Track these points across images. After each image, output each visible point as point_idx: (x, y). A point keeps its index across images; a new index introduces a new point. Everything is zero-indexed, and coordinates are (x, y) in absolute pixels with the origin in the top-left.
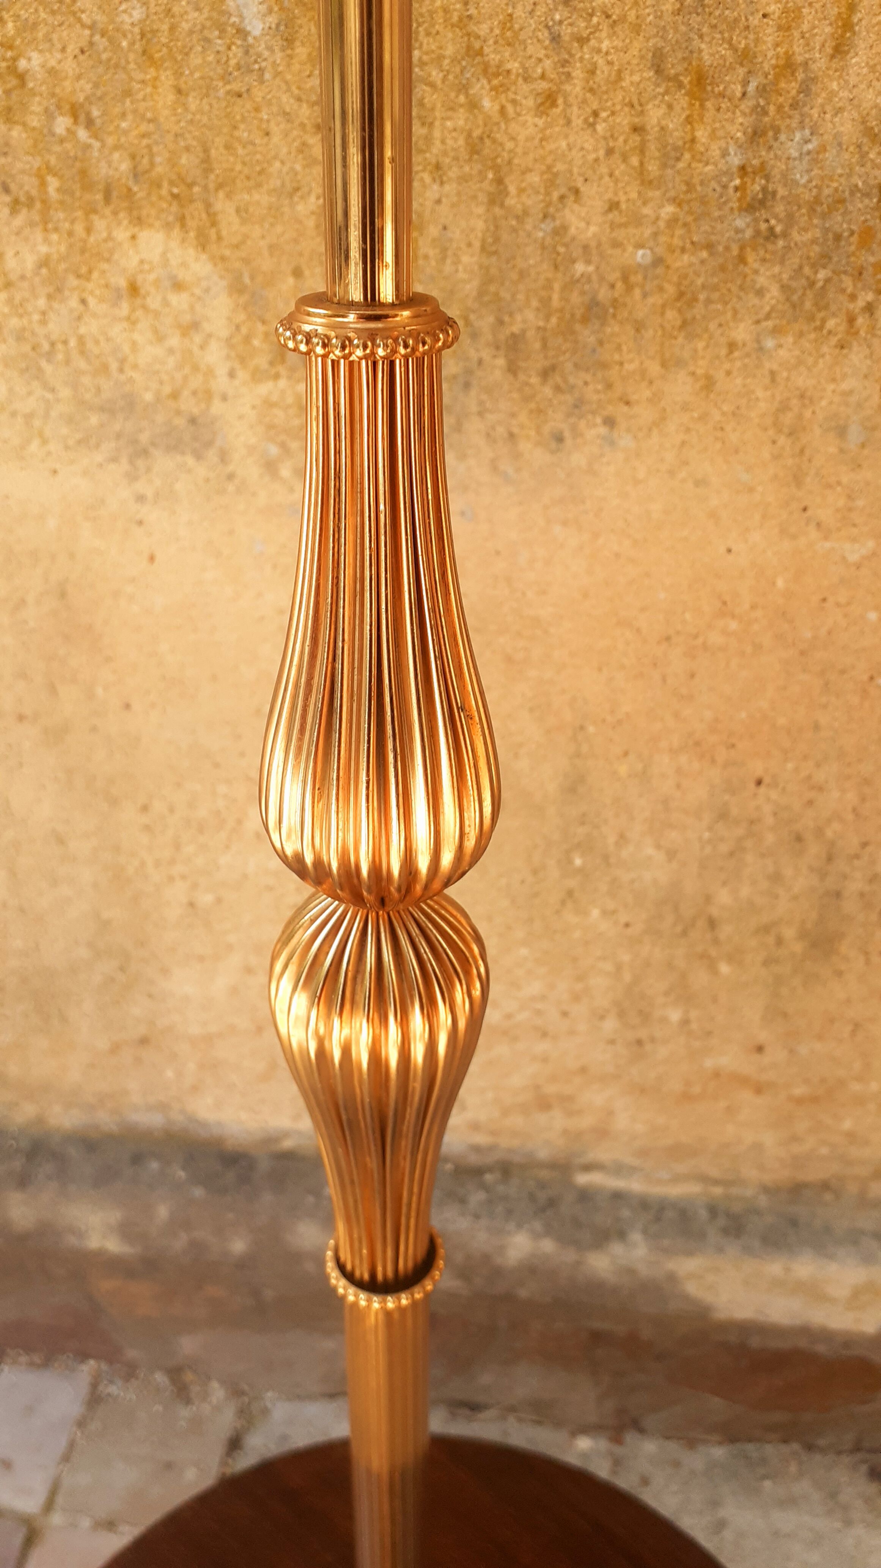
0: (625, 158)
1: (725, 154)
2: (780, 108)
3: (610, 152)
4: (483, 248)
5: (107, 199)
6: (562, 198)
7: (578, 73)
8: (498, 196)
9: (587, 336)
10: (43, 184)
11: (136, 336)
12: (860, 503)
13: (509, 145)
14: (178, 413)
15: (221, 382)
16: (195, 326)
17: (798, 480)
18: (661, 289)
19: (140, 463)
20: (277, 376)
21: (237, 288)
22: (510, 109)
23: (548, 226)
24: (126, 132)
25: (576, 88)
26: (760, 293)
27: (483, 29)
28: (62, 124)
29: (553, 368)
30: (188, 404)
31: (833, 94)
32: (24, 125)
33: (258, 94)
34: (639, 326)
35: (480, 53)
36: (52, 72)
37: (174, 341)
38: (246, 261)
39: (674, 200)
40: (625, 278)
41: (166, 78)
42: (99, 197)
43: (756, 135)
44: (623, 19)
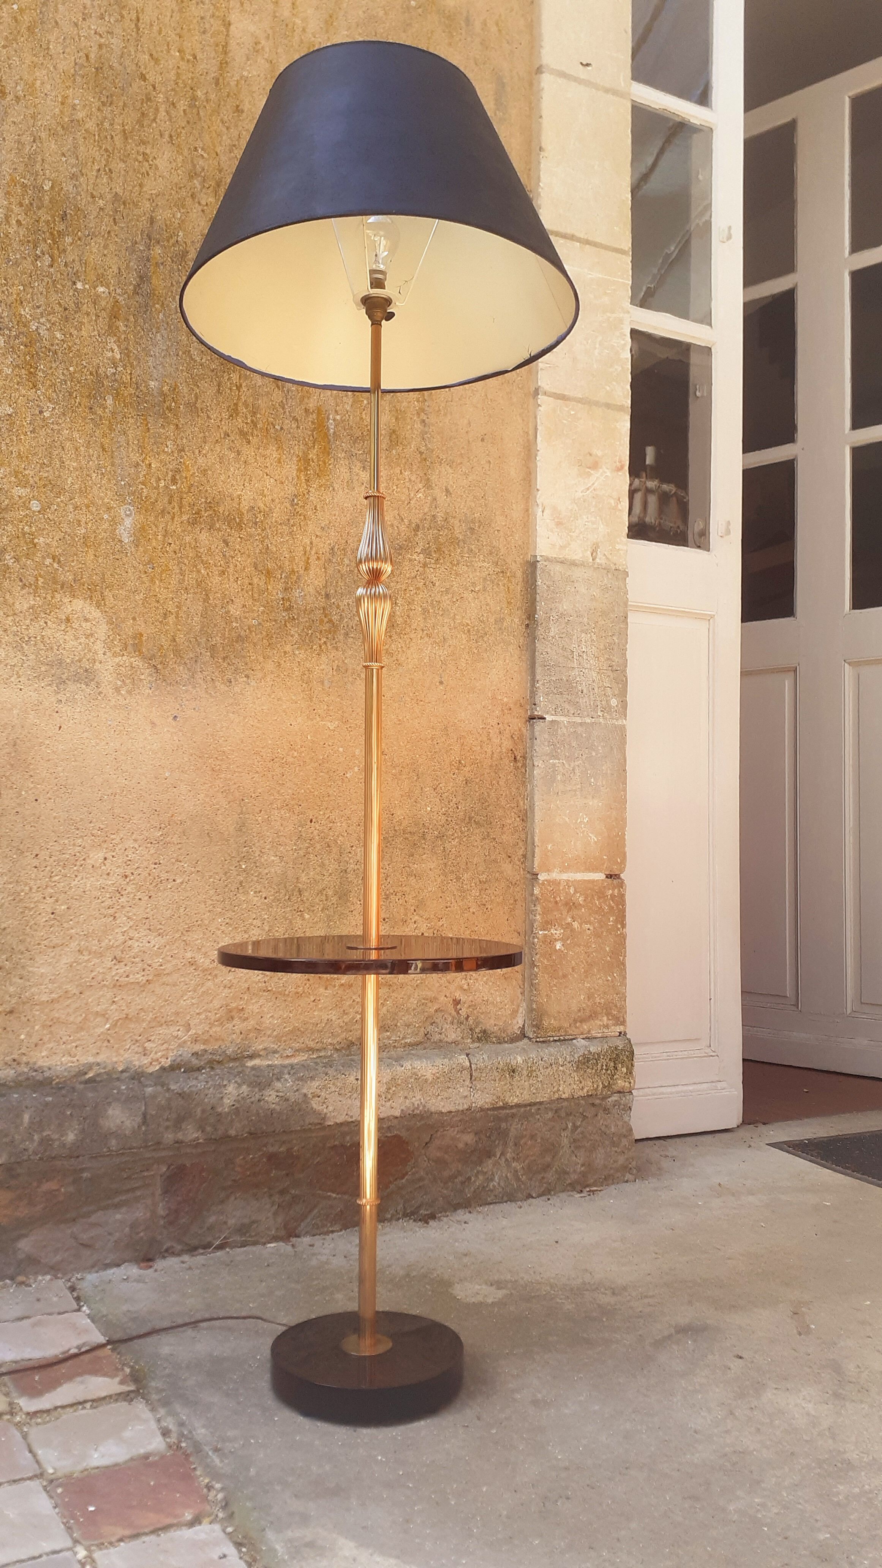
0: (247, 592)
1: (277, 594)
2: (292, 583)
3: (242, 590)
4: (201, 616)
5: (62, 588)
6: (227, 602)
7: (231, 566)
8: (206, 600)
9: (238, 646)
10: (37, 580)
11: (66, 637)
12: (331, 708)
13: (210, 584)
14: (81, 667)
15: (100, 656)
16: (92, 635)
17: (311, 699)
18: (261, 633)
19: (62, 686)
20: (123, 655)
21: (110, 622)
22: (210, 574)
23: (223, 610)
24: (73, 567)
25: (231, 570)
26: (292, 636)
27: (202, 550)
28: (48, 561)
29: (227, 657)
30: (86, 664)
31: (306, 581)
32: (33, 560)
33: (125, 560)
34: (255, 645)
35: (201, 557)
36: (47, 544)
37: (82, 640)
38: (115, 613)
39: (263, 606)
40: (249, 629)
41: (91, 552)
42: (59, 586)
43: (286, 589)
44: (244, 553)
